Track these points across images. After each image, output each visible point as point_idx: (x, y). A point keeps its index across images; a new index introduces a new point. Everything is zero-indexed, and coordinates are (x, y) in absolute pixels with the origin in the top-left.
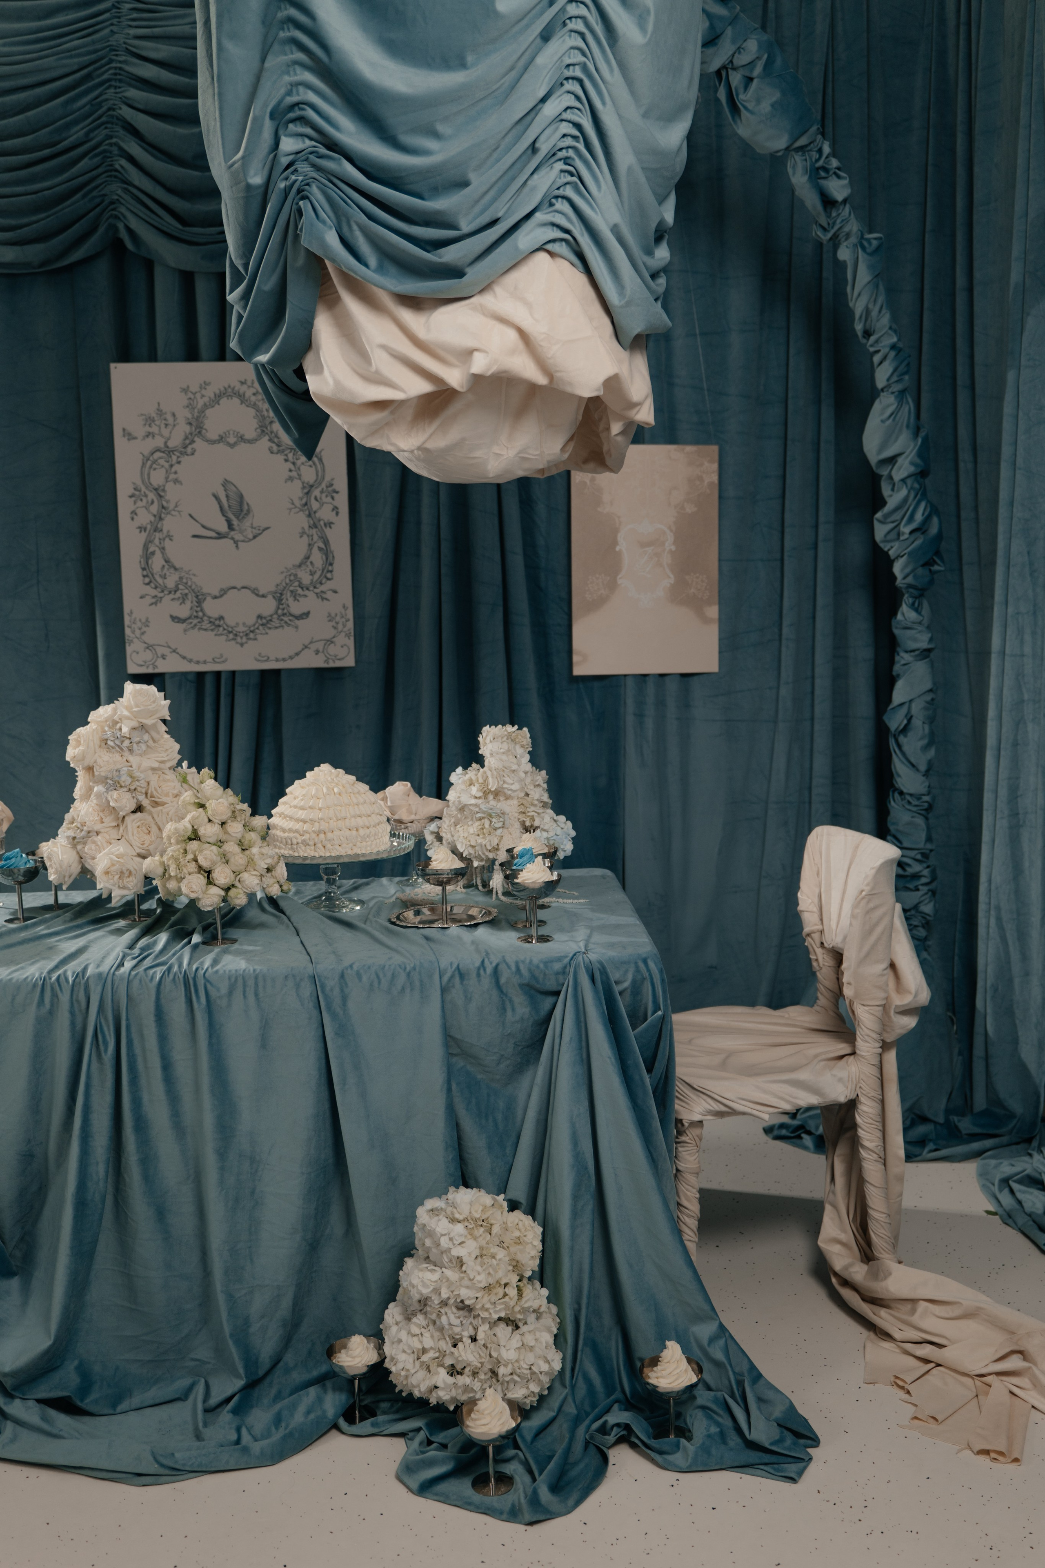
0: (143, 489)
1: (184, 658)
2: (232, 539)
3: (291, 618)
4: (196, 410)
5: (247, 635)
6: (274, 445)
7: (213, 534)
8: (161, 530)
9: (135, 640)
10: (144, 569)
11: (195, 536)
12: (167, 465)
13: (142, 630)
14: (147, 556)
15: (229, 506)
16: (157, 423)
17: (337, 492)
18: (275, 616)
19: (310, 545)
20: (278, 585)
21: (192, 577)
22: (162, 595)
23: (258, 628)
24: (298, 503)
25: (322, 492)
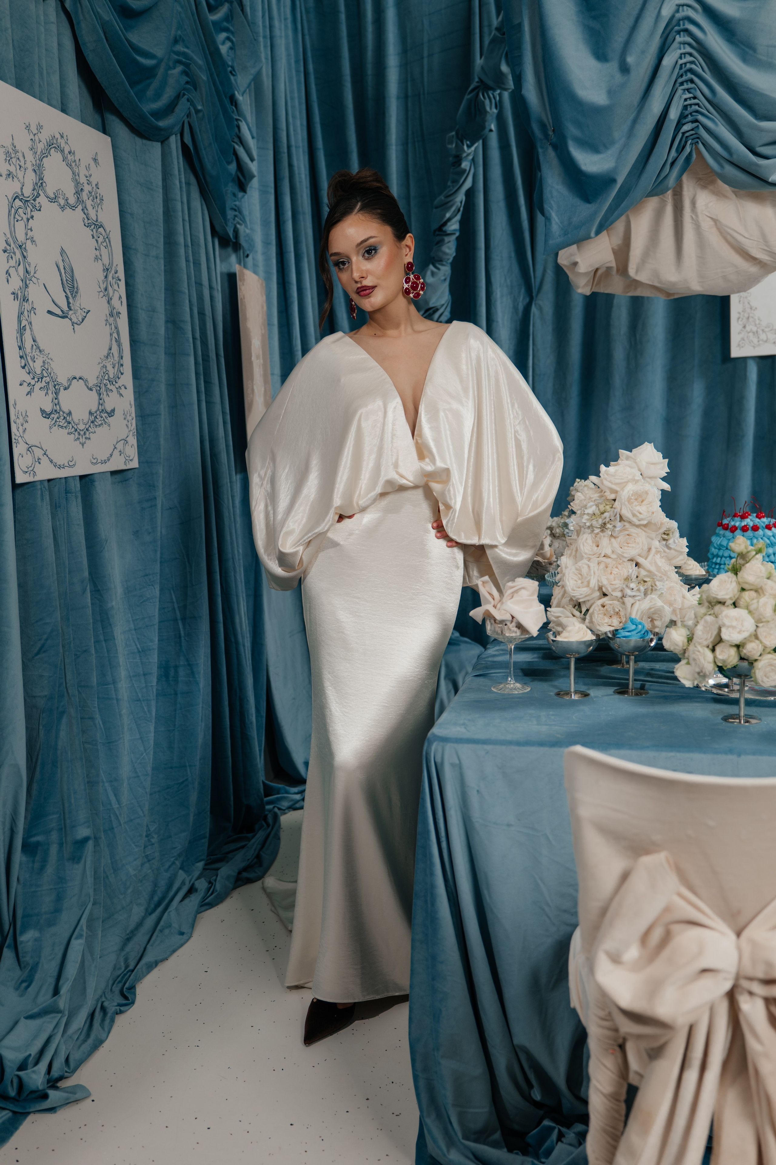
0: (12, 245)
1: (51, 461)
2: (71, 319)
3: (106, 415)
4: (37, 155)
5: (85, 434)
6: (85, 216)
7: (60, 313)
8: (28, 300)
9: (20, 439)
10: (20, 348)
11: (49, 312)
12: (25, 217)
13: (24, 428)
14: (21, 331)
15: (67, 280)
16: (14, 160)
17: (120, 280)
18: (98, 412)
19: (111, 334)
20: (98, 378)
21: (50, 361)
22: (33, 382)
23: (90, 426)
24: (103, 286)
25: (113, 278)
